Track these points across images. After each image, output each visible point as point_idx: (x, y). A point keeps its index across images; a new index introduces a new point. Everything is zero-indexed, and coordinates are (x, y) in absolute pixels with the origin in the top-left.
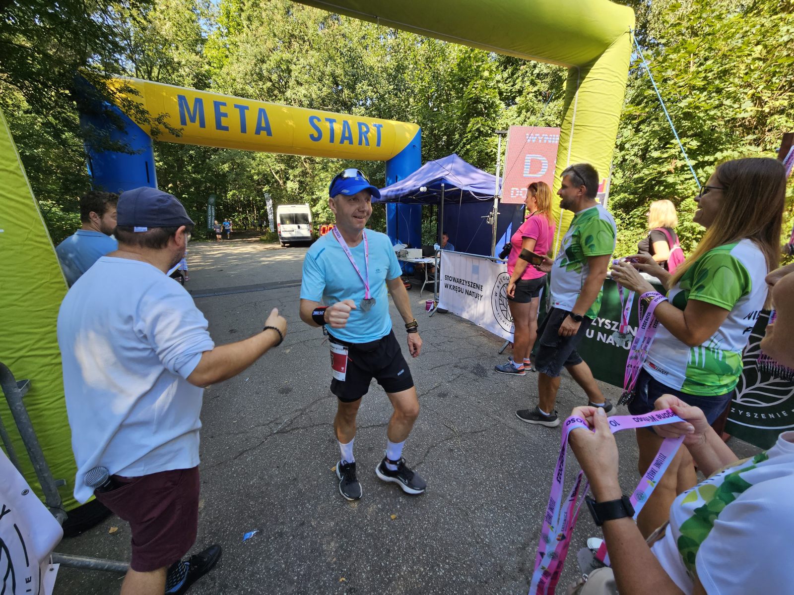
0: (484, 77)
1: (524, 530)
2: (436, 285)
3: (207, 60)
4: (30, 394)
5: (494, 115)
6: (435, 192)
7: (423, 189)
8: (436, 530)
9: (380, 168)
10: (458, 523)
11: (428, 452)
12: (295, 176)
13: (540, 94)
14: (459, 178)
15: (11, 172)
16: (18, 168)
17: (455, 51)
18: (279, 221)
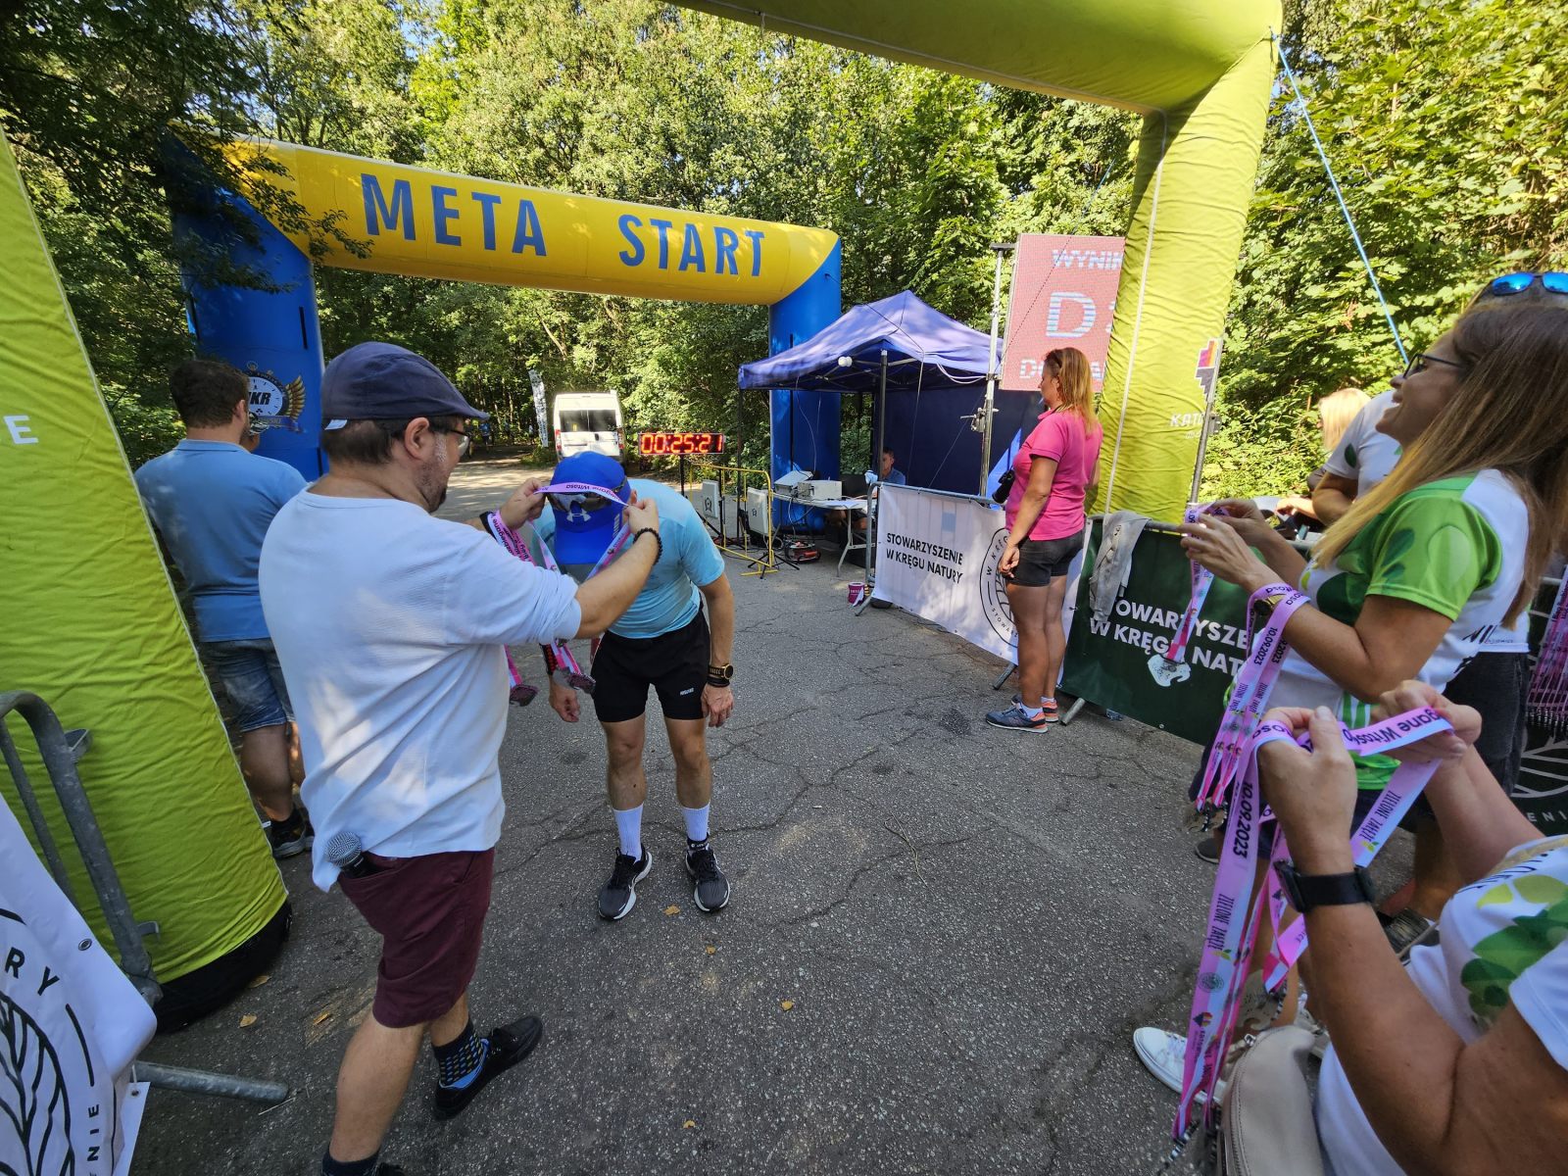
0: (968, 135)
1: (1045, 1035)
2: (869, 551)
3: (416, 105)
4: (90, 757)
5: (987, 213)
6: (867, 367)
7: (844, 362)
8: (871, 1033)
9: (757, 320)
10: (917, 1019)
11: (854, 880)
12: (589, 336)
13: (1082, 169)
14: (918, 339)
15: (50, 326)
16: (64, 319)
17: (911, 81)
18: (557, 425)
